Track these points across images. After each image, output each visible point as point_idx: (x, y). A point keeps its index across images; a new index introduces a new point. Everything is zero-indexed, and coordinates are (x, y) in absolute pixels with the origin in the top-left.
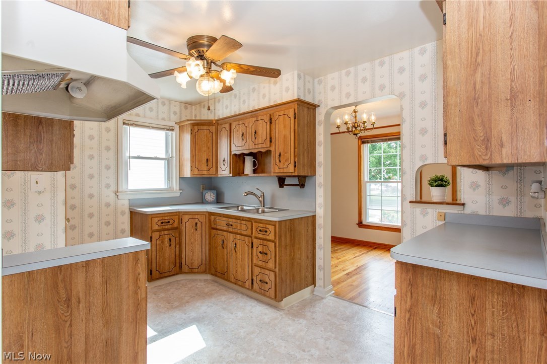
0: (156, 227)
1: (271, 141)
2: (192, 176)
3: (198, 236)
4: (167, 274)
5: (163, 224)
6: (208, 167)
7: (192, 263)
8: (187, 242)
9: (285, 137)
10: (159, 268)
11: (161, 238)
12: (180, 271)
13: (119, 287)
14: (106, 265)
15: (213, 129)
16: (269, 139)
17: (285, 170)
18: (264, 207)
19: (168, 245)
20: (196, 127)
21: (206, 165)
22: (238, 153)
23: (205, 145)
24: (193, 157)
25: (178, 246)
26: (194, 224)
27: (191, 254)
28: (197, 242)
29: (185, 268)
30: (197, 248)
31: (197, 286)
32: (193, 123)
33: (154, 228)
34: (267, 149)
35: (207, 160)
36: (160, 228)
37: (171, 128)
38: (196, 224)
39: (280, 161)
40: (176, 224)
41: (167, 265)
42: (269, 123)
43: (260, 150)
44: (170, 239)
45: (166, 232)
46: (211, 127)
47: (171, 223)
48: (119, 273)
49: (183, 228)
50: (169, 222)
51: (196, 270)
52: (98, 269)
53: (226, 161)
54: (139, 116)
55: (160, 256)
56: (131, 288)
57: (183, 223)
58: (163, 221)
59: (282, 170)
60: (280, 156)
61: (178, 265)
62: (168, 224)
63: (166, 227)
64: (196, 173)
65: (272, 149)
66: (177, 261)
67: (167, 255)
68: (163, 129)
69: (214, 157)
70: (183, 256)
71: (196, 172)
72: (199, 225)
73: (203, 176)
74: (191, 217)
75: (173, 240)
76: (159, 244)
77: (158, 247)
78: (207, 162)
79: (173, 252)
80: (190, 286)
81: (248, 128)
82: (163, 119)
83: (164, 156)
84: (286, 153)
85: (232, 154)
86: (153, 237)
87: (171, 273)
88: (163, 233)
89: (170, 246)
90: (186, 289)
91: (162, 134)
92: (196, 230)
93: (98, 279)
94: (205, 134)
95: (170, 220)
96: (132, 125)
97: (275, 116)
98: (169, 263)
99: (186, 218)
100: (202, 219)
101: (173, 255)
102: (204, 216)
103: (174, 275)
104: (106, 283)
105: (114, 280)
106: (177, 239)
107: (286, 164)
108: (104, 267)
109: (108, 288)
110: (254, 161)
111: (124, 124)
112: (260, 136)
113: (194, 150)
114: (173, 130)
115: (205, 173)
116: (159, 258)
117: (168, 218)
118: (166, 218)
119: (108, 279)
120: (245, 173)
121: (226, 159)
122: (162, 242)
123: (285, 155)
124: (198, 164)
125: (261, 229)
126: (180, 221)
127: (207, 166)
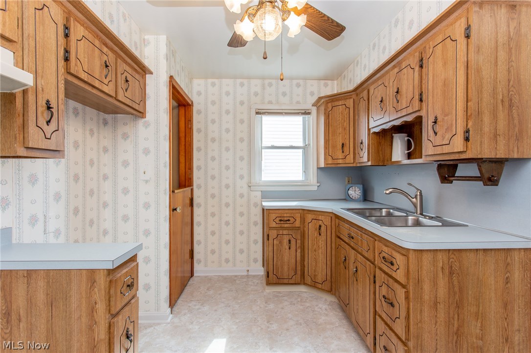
0: (274, 225)
1: (421, 100)
2: (326, 166)
3: (322, 242)
4: (286, 281)
5: (282, 222)
6: (344, 154)
7: (315, 276)
8: (310, 247)
9: (445, 84)
10: (276, 273)
11: (279, 238)
12: (302, 282)
13: (68, 314)
14: (51, 280)
15: (350, 103)
16: (417, 97)
17: (446, 149)
18: (421, 214)
19: (287, 247)
20: (330, 105)
21: (341, 151)
22: (377, 130)
23: (340, 125)
24: (327, 142)
25: (299, 251)
26: (318, 227)
27: (314, 264)
28: (320, 251)
29: (308, 280)
30: (321, 258)
31: (316, 309)
32: (326, 101)
33: (271, 226)
34: (414, 116)
35: (343, 144)
36: (278, 226)
37: (307, 111)
38: (320, 226)
39: (436, 134)
40: (297, 224)
41: (286, 272)
42: (417, 69)
43: (405, 119)
44: (290, 241)
45: (285, 232)
46: (348, 100)
47: (291, 222)
48: (68, 295)
49: (306, 229)
50: (289, 220)
51: (320, 286)
52: (41, 284)
53: (364, 144)
54: (272, 103)
55: (277, 258)
56: (83, 320)
57: (306, 224)
58: (282, 219)
59: (439, 150)
60: (435, 122)
61: (299, 272)
62: (288, 222)
63: (286, 226)
64: (330, 163)
65: (423, 113)
66: (299, 268)
67: (286, 259)
68: (297, 114)
69: (352, 140)
70: (306, 263)
71: (330, 161)
72: (323, 228)
73: (339, 165)
74: (313, 217)
75: (293, 242)
76: (277, 245)
77: (275, 248)
78: (343, 146)
79: (294, 257)
80: (308, 305)
81: (388, 88)
82: (298, 102)
83: (301, 144)
84: (446, 115)
85: (371, 132)
86: (270, 236)
87: (291, 281)
88: (281, 232)
89: (290, 248)
90: (301, 307)
91: (299, 119)
92: (320, 234)
93: (41, 297)
94: (340, 111)
95: (290, 219)
96: (264, 113)
97: (427, 51)
98: (289, 268)
99: (309, 217)
100: (327, 221)
101: (293, 261)
102: (330, 218)
103: (295, 284)
104: (51, 304)
105: (61, 303)
106: (299, 242)
107: (448, 136)
108: (48, 282)
109: (53, 312)
110: (408, 140)
111: (257, 113)
112: (405, 96)
113: (327, 134)
114: (309, 113)
115: (340, 161)
116: (277, 261)
117: (288, 215)
118: (285, 215)
119: (54, 300)
120: (394, 159)
121: (364, 142)
122: (281, 242)
123: (446, 118)
124: (332, 151)
125: (386, 256)
126: (303, 220)
127: (343, 152)
